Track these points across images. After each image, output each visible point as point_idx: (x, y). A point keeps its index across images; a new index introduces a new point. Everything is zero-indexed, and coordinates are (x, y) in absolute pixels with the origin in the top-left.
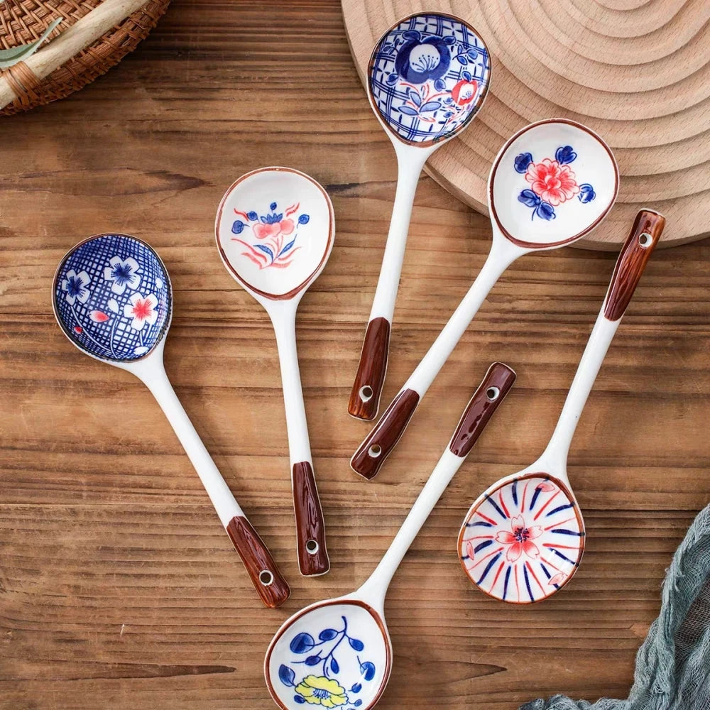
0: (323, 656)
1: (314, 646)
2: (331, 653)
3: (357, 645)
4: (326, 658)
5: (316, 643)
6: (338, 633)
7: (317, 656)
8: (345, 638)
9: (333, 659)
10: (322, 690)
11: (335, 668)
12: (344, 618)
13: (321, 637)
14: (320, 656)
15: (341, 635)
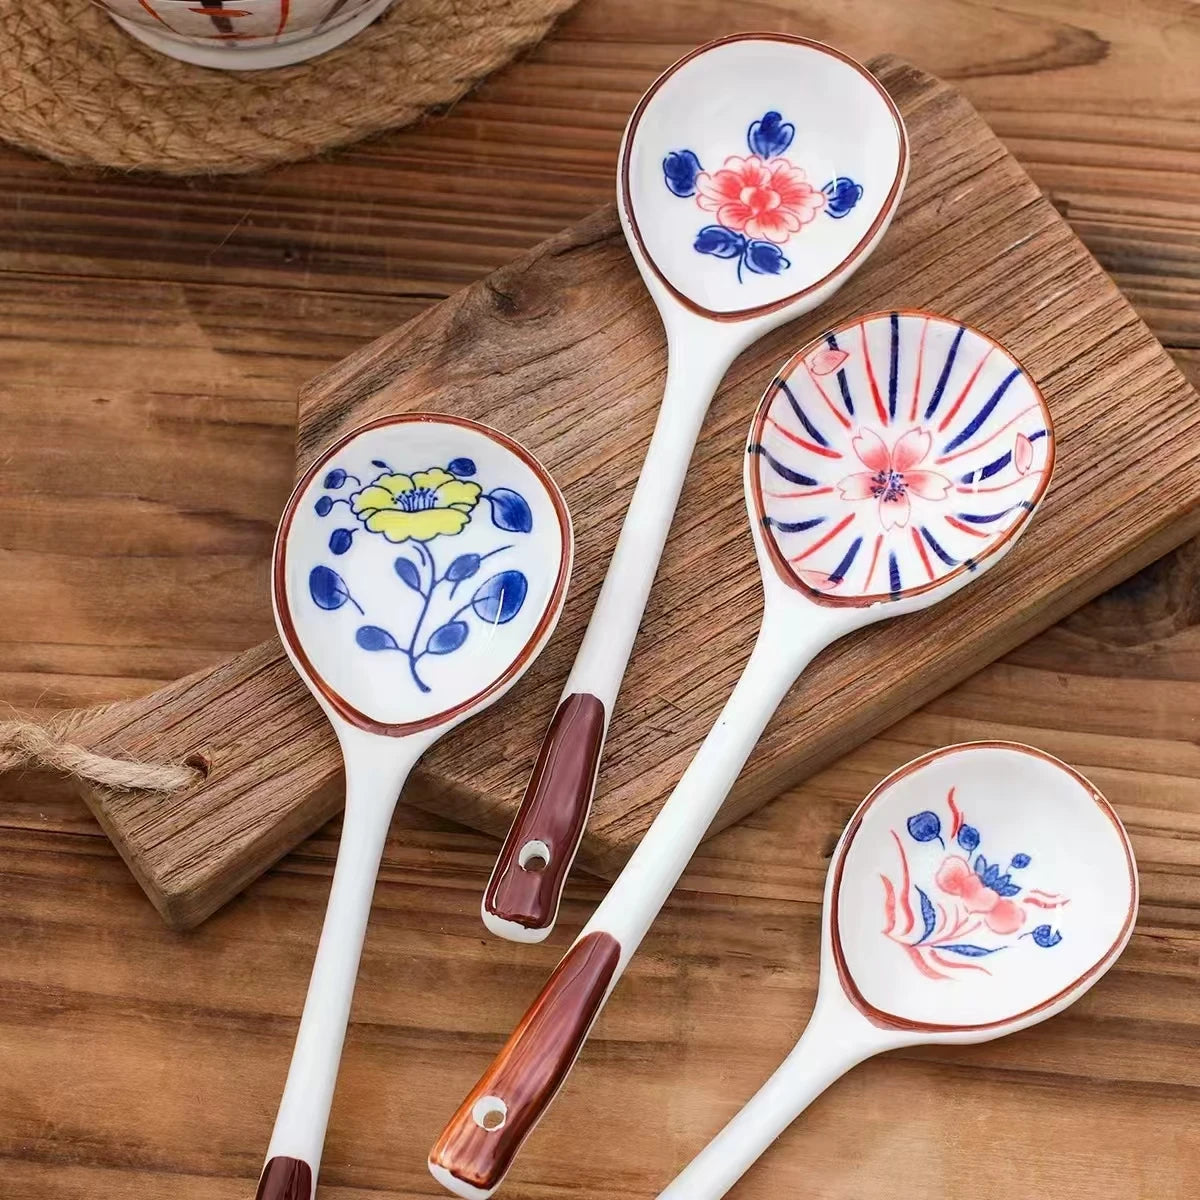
0: (445, 587)
1: (473, 602)
2: (427, 599)
3: (372, 638)
4: (434, 584)
5: (471, 609)
6: (427, 651)
7: (457, 582)
8: (405, 644)
9: (418, 589)
10: (418, 510)
11: (405, 569)
12: (425, 689)
13: (462, 626)
14: (449, 586)
15: (419, 649)
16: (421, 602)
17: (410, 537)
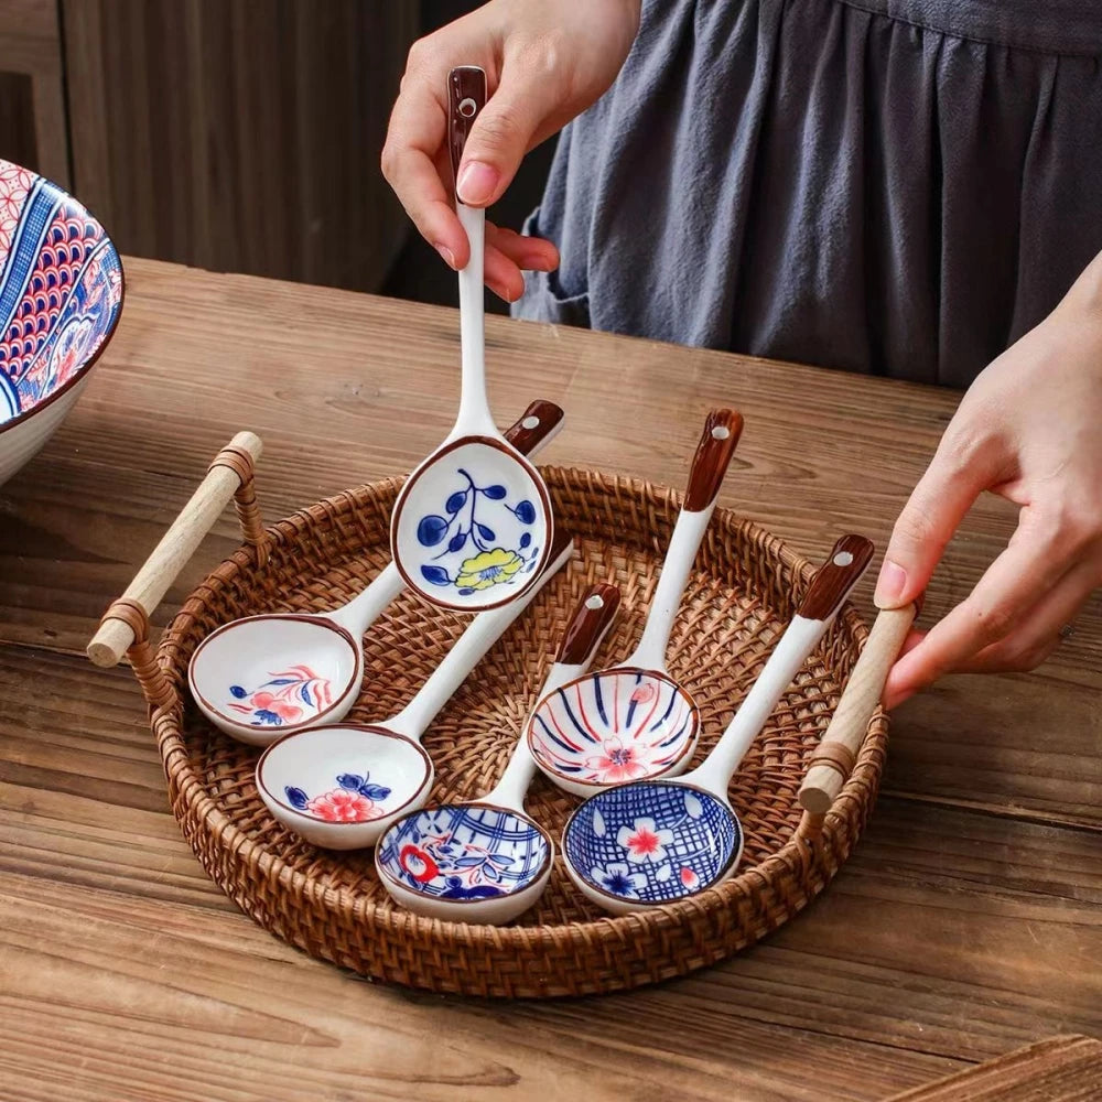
10: (489, 568)
15: (471, 493)
17: (490, 553)
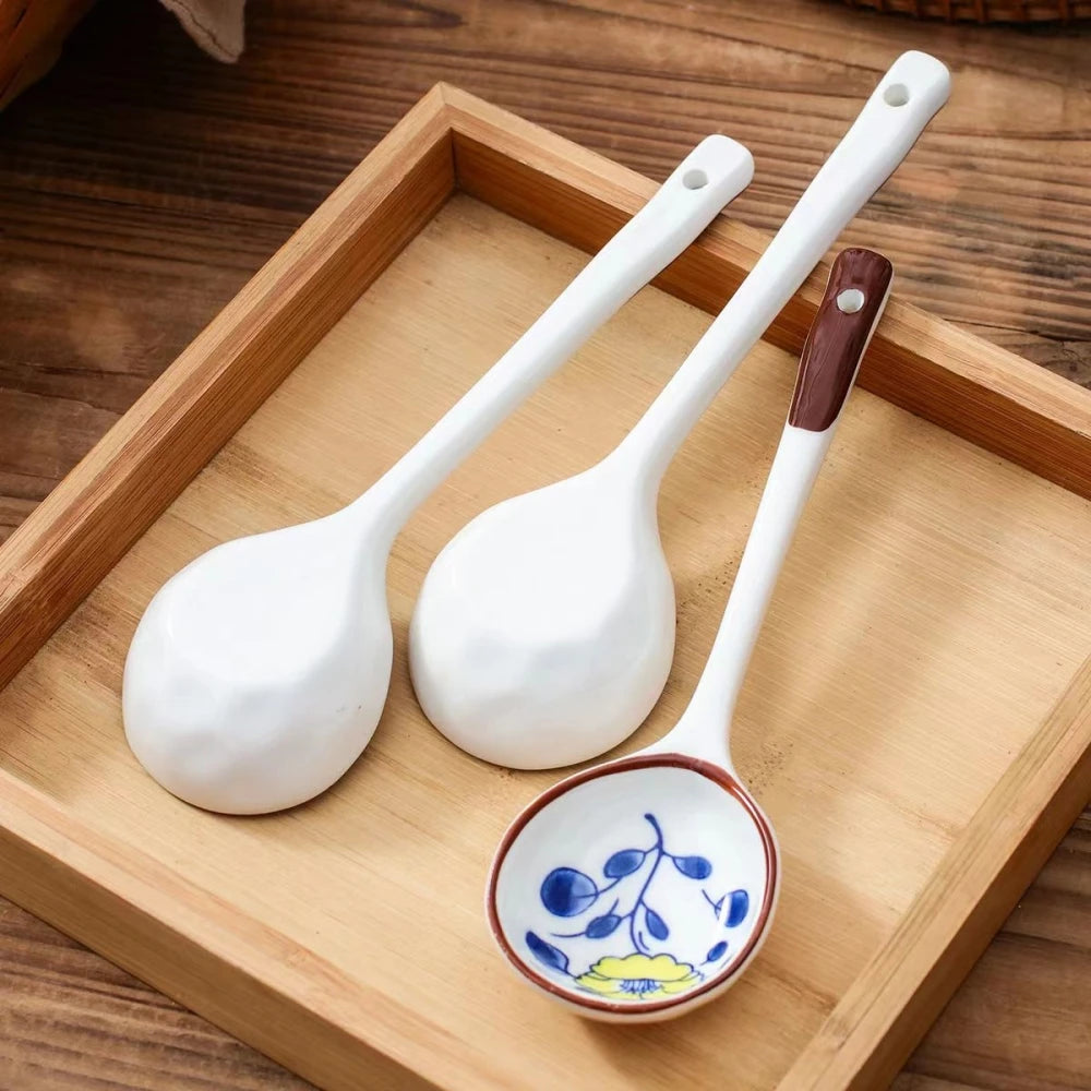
0: (622, 910)
1: (596, 895)
2: (640, 901)
3: (697, 869)
4: (632, 915)
5: (600, 888)
6: (645, 854)
7: (610, 914)
8: (666, 861)
9: (649, 911)
11: (659, 929)
12: (650, 818)
13: (610, 873)
14: (617, 912)
16: (646, 898)
